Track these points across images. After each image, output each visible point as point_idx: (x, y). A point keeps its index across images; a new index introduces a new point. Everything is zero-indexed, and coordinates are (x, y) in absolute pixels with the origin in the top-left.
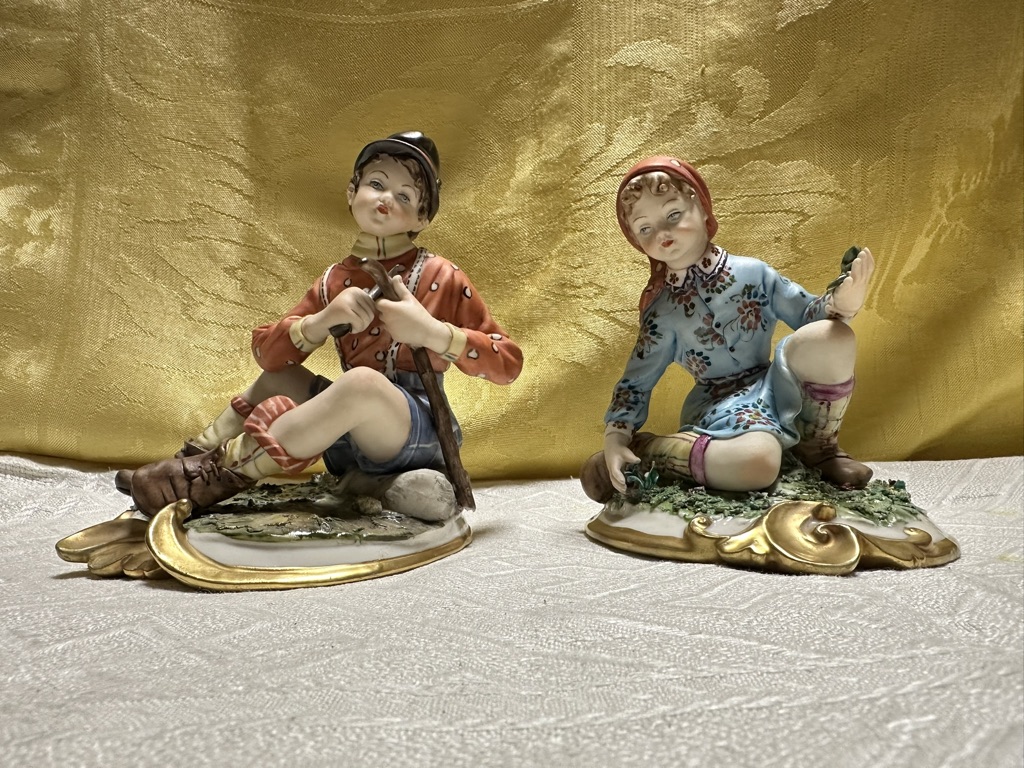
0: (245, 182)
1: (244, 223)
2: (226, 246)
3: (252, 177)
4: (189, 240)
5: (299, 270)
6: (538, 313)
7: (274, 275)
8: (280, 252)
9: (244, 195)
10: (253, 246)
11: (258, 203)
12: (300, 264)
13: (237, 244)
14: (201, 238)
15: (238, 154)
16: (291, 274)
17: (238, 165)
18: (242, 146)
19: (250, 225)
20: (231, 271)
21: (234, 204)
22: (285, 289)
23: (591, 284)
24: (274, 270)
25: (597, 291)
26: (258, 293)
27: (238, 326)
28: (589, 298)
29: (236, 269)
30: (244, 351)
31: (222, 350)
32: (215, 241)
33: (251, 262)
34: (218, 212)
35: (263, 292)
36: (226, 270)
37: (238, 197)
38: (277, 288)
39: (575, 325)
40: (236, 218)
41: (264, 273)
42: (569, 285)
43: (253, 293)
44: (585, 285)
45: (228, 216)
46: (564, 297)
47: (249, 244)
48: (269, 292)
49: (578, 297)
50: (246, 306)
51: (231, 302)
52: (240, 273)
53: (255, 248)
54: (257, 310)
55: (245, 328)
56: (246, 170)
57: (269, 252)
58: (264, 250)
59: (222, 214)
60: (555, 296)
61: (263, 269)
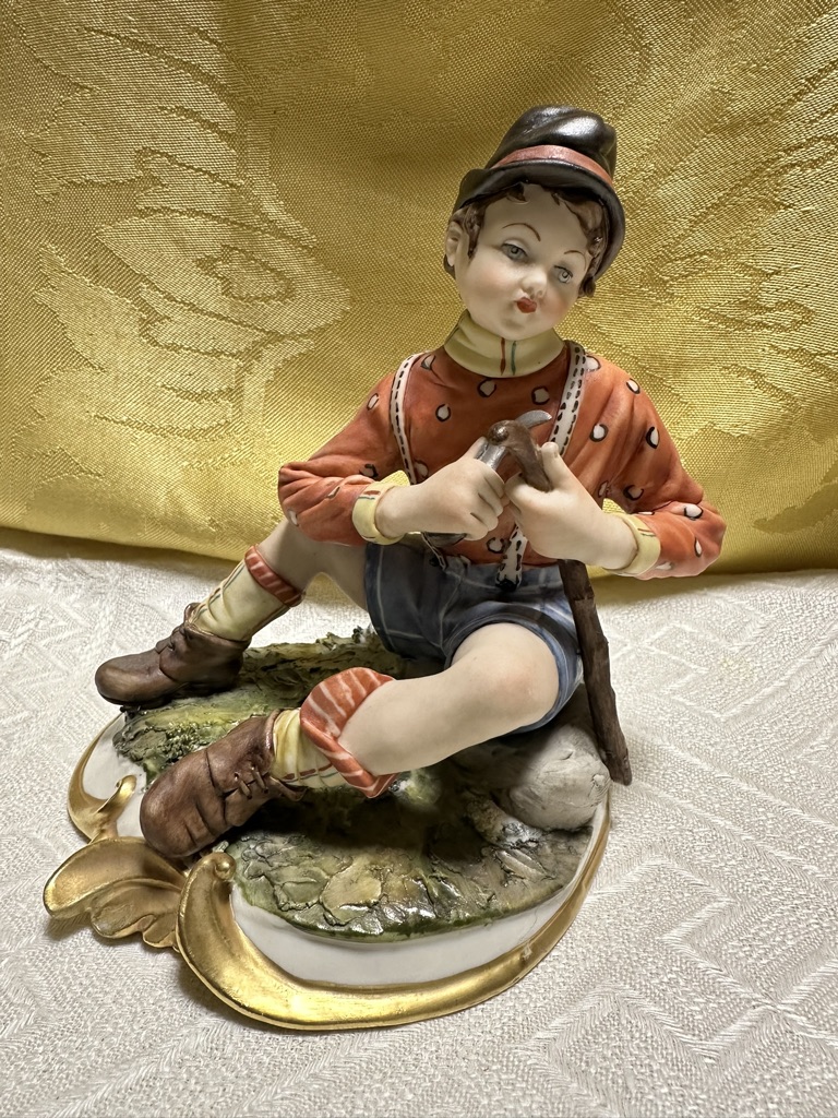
0: (220, 111)
1: (224, 183)
2: (199, 221)
3: (231, 100)
4: (142, 214)
5: (310, 261)
6: (693, 352)
7: (272, 270)
8: (280, 233)
9: (221, 133)
10: (240, 221)
11: (242, 148)
12: (312, 251)
13: (215, 218)
14: (159, 211)
15: (209, 58)
16: (298, 269)
17: (208, 79)
18: (212, 41)
19: (232, 185)
20: (207, 265)
21: (207, 150)
22: (288, 293)
23: (791, 304)
24: (272, 263)
25: (799, 317)
26: (248, 299)
27: (222, 352)
28: (784, 329)
29: (215, 260)
30: (234, 393)
31: (203, 391)
32: (181, 213)
33: (236, 249)
34: (181, 165)
35: (257, 298)
36: (200, 263)
37: (212, 136)
38: (278, 293)
39: (754, 374)
40: (209, 173)
41: (257, 268)
42: (752, 304)
43: (242, 299)
44: (781, 306)
45: (197, 170)
46: (741, 324)
47: (232, 218)
48: (267, 299)
49: (766, 326)
50: (232, 321)
51: (211, 314)
52: (221, 266)
53: (242, 225)
54: (250, 326)
55: (233, 355)
56: (222, 86)
57: (263, 232)
58: (256, 230)
59: (188, 168)
60: (725, 320)
61: (256, 260)
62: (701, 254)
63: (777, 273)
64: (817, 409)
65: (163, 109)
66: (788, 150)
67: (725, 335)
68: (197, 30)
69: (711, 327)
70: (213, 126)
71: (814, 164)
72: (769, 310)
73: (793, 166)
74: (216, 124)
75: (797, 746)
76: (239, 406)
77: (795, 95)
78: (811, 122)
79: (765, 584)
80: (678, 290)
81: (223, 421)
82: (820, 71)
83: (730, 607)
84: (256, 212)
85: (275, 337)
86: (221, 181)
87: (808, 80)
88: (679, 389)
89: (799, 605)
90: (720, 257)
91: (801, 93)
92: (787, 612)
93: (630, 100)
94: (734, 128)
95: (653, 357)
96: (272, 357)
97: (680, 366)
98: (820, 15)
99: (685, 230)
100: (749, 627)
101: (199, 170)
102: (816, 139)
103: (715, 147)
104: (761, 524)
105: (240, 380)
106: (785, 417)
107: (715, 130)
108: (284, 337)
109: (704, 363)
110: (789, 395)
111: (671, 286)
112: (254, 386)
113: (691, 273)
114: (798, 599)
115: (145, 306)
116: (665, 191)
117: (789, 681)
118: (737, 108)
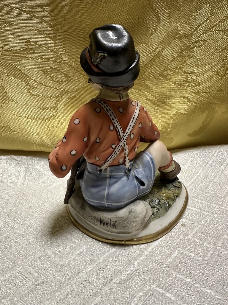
0: (49, 30)
2: (44, 61)
3: (52, 27)
4: (28, 59)
5: (75, 71)
8: (67, 64)
9: (49, 36)
11: (55, 41)
12: (75, 69)
13: (48, 60)
14: (32, 58)
15: (46, 16)
16: (72, 73)
17: (46, 21)
18: (46, 11)
19: (53, 51)
20: (46, 73)
23: (195, 81)
25: (197, 84)
26: (58, 82)
27: (51, 97)
28: (194, 87)
29: (49, 71)
30: (55, 108)
31: (47, 108)
32: (39, 59)
33: (55, 68)
34: (38, 45)
35: (61, 82)
36: (44, 72)
37: (47, 37)
38: (67, 80)
39: (187, 98)
40: (46, 47)
41: (60, 73)
42: (186, 81)
43: (57, 82)
44: (193, 81)
45: (43, 47)
46: (184, 86)
47: (53, 60)
48: (63, 82)
49: (189, 86)
50: (54, 88)
51: (48, 86)
52: (50, 73)
53: (56, 62)
54: (59, 89)
55: (55, 98)
56: (49, 24)
57: (62, 64)
58: (60, 63)
59: (41, 46)
60: (180, 85)
61: (60, 71)
62: (174, 69)
63: (192, 73)
64: (202, 106)
65: (33, 29)
66: (193, 43)
67: (180, 89)
68: (42, 8)
69: (177, 87)
70: (47, 35)
71: (199, 47)
72: (190, 82)
73: (194, 47)
74: (48, 34)
75: (205, 189)
76: (56, 111)
77: (195, 30)
78: (198, 36)
79: (190, 150)
80: (169, 78)
81: (52, 116)
82: (200, 24)
83: (183, 157)
84: (60, 58)
85: (66, 92)
86: (50, 50)
87: (197, 26)
88: (169, 102)
89: (199, 155)
90: (178, 69)
91: (196, 29)
92: (196, 157)
93: (155, 30)
94: (180, 37)
95: (163, 94)
96: (65, 97)
97: (170, 97)
98: (200, 11)
99: (170, 63)
100: (188, 162)
101: (44, 46)
102: (199, 41)
103: (176, 42)
104: (189, 135)
105: (56, 104)
106: (194, 108)
107: (176, 38)
108: (68, 92)
109: (175, 96)
110: (195, 103)
111: (167, 77)
112: (60, 106)
113: (171, 74)
114: (198, 153)
115: (29, 85)
116: (165, 53)
117: (200, 174)
118: (181, 32)
